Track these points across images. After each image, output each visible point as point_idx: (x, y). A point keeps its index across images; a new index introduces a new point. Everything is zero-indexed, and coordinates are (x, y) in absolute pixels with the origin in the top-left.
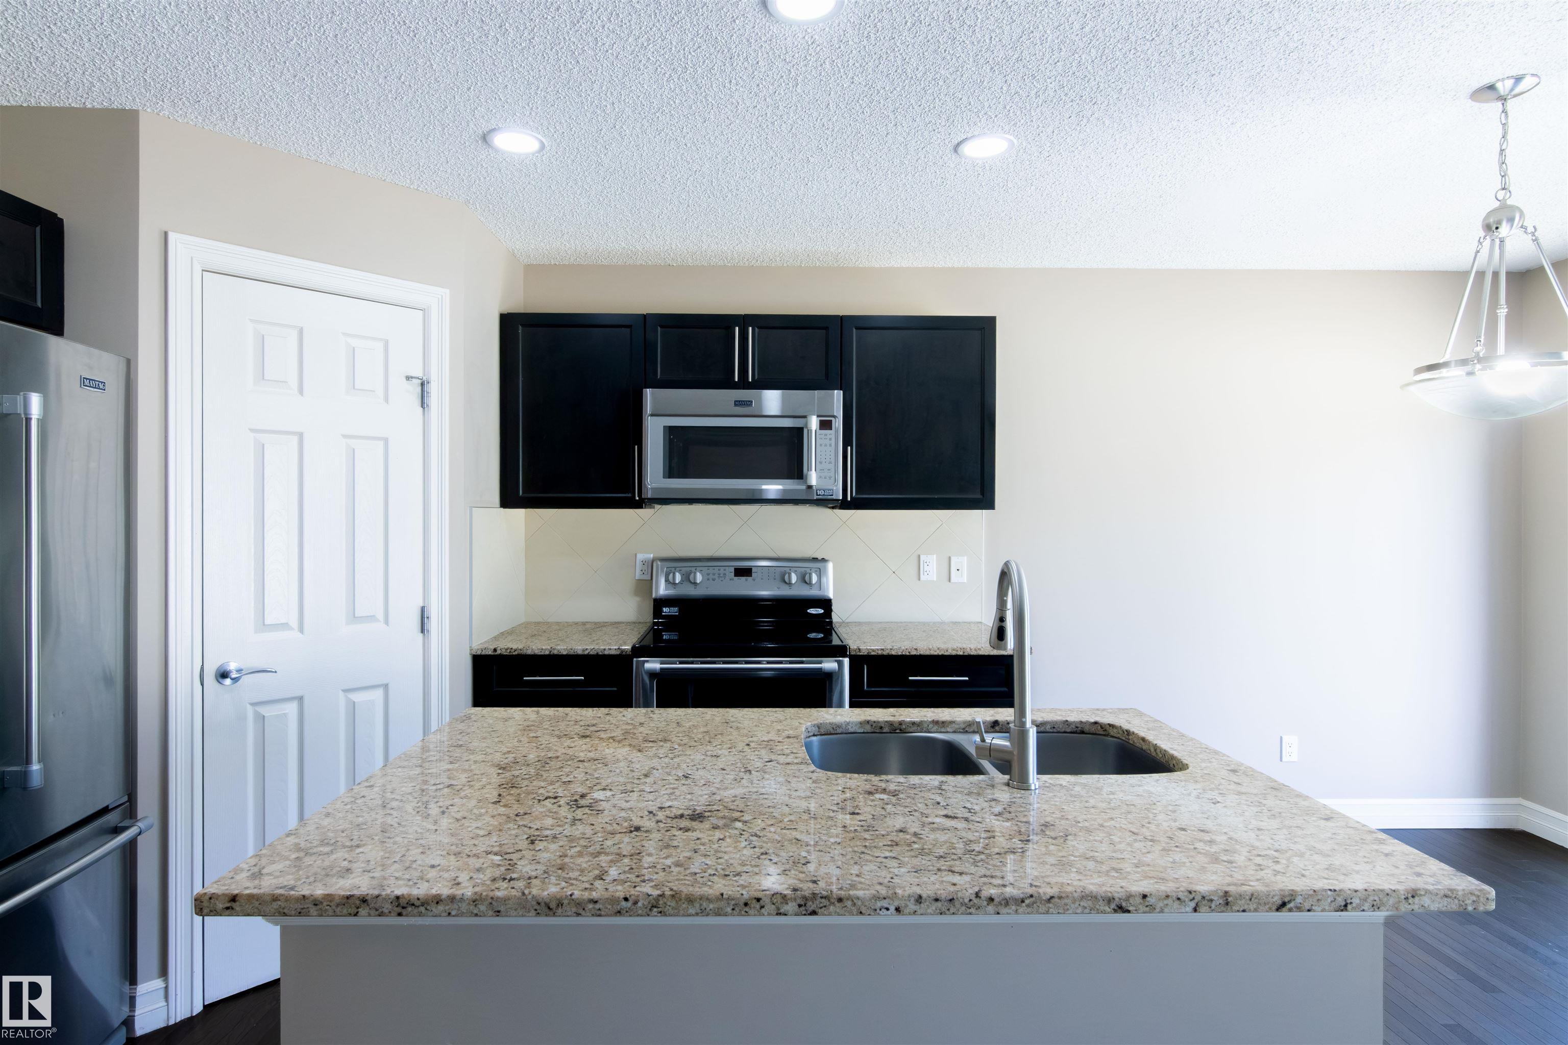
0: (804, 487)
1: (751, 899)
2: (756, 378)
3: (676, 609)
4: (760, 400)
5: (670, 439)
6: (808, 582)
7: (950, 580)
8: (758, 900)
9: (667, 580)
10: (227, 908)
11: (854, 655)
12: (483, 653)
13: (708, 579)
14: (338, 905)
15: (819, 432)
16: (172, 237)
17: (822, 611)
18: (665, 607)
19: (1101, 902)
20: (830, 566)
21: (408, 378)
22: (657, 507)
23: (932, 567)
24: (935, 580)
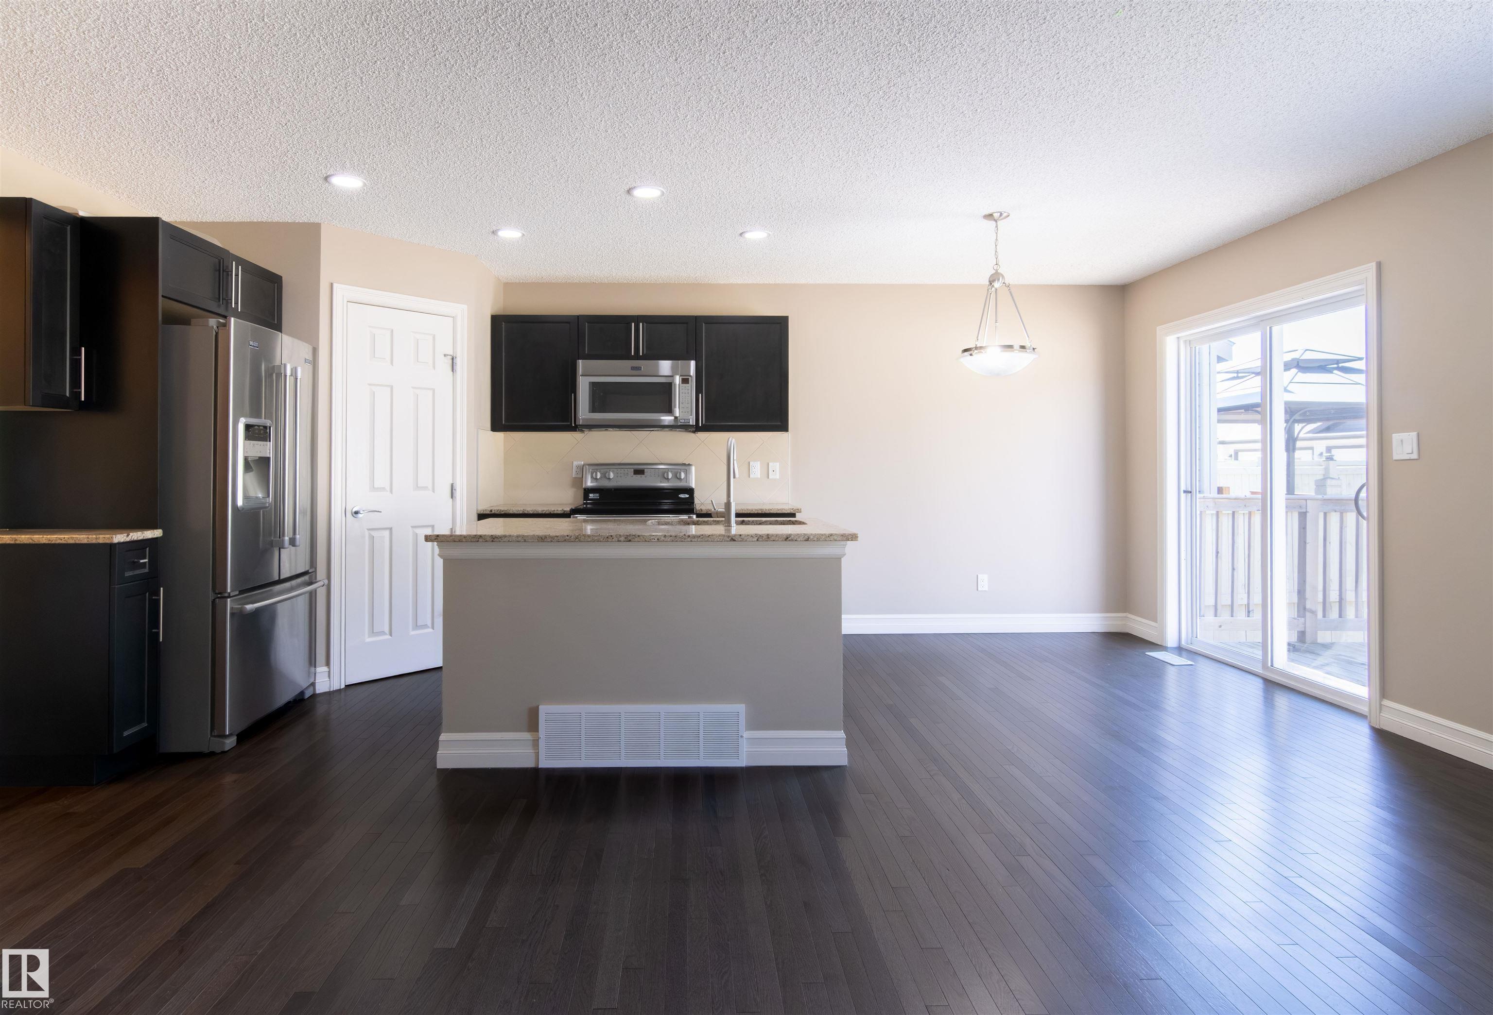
0: (673, 418)
1: (609, 536)
2: (645, 353)
3: (597, 495)
4: (657, 366)
5: (593, 389)
6: (679, 477)
7: (768, 478)
8: (612, 536)
9: (592, 477)
10: (436, 539)
11: (698, 514)
12: (484, 513)
13: (617, 477)
14: (472, 538)
15: (681, 385)
16: (335, 285)
17: (688, 496)
18: (591, 493)
19: (726, 537)
20: (693, 468)
21: (445, 355)
22: (587, 432)
23: (757, 469)
24: (759, 477)
